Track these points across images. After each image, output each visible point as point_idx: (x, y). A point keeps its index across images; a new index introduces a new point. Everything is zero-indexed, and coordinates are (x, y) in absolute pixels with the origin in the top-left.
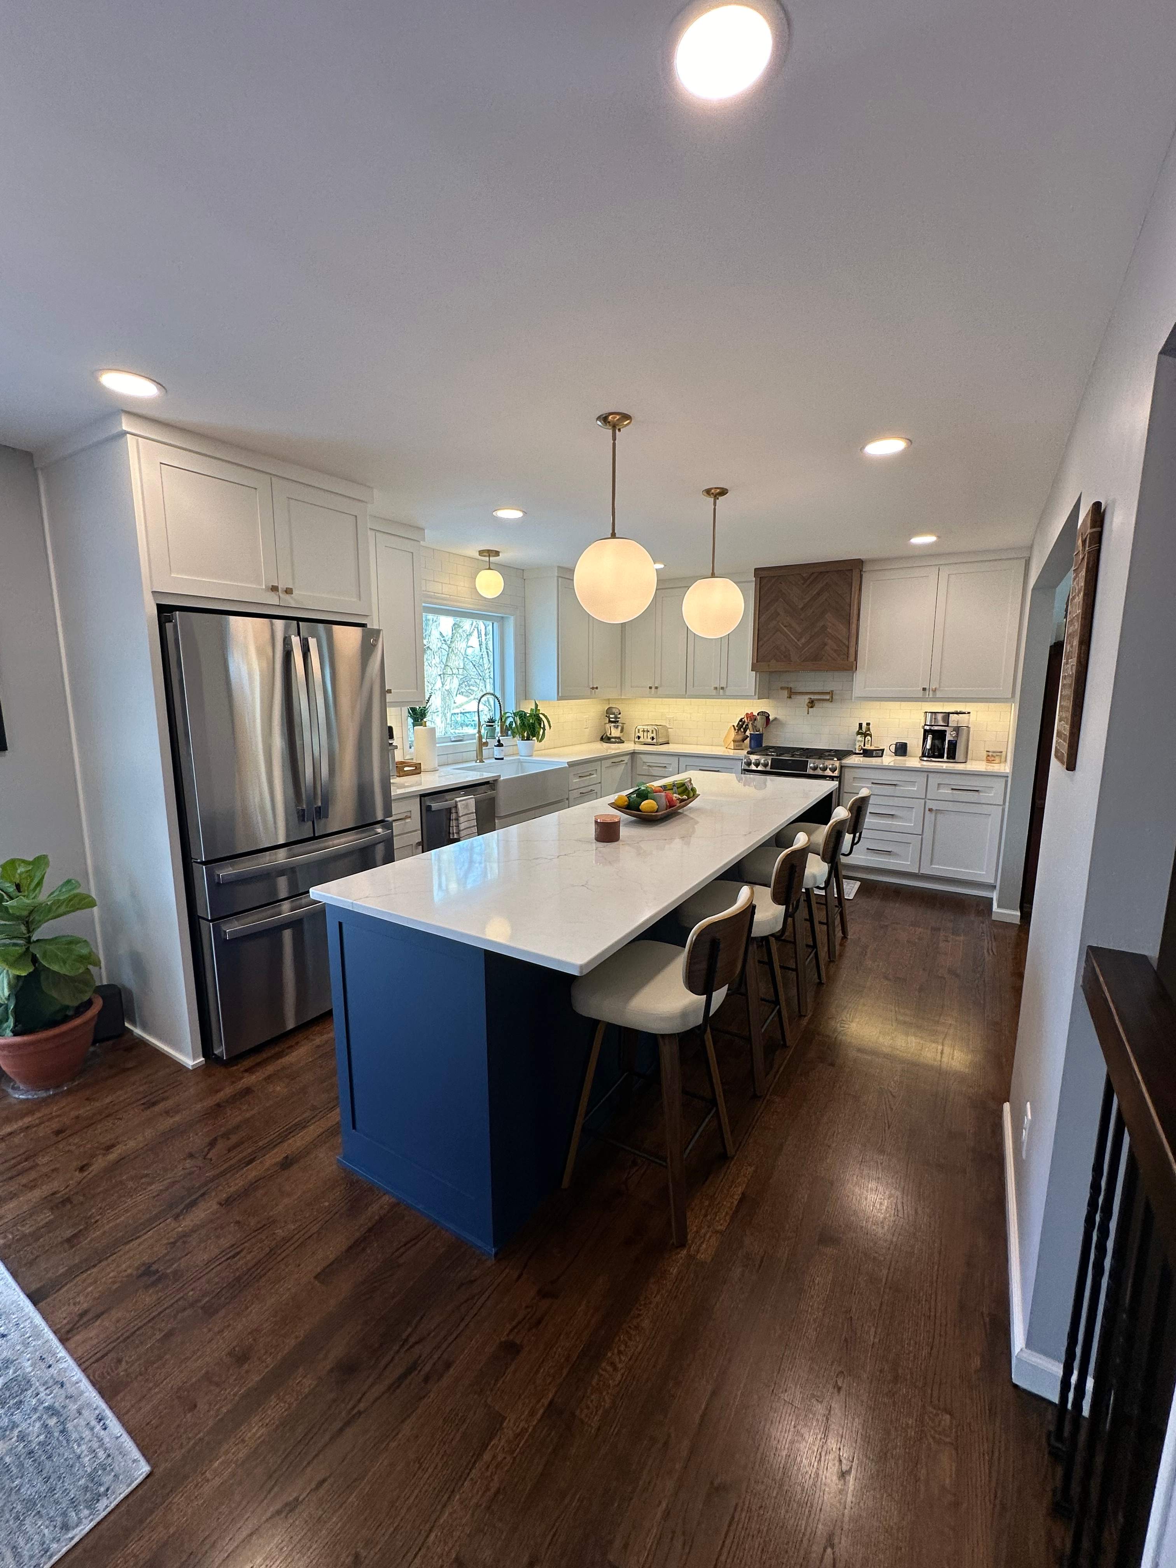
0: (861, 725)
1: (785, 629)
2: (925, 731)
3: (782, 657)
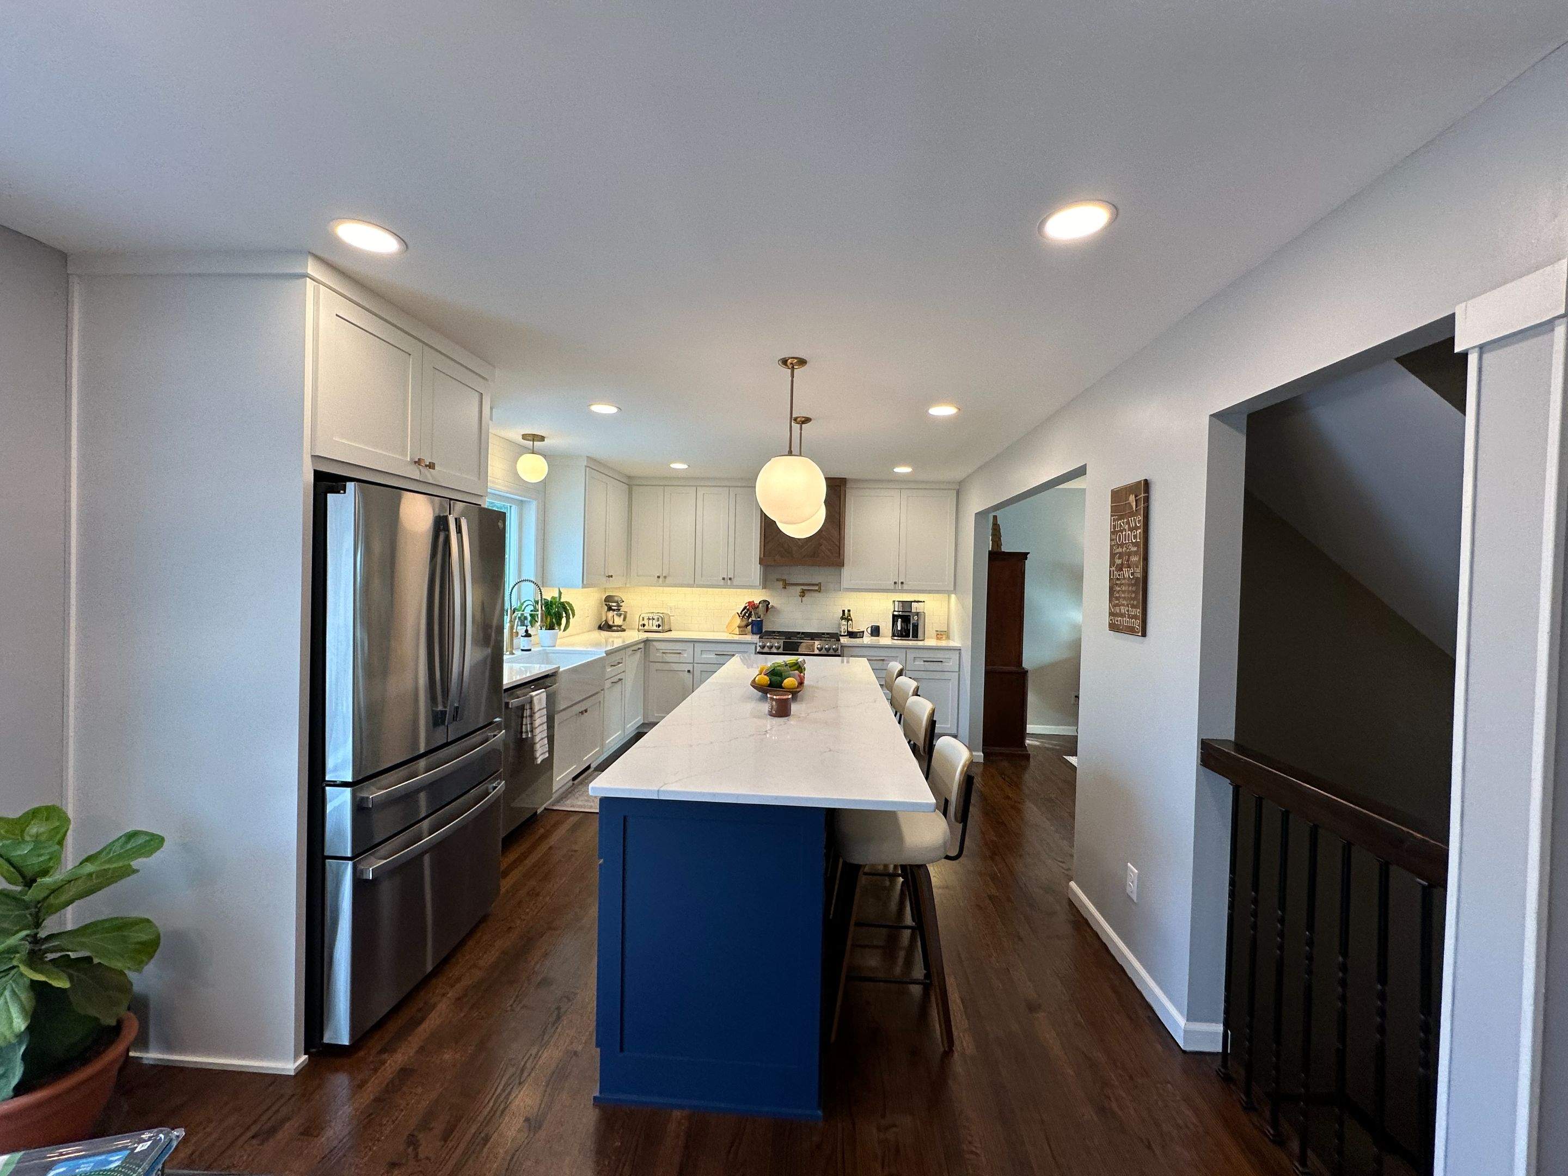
0: (844, 611)
2: (894, 616)
3: (785, 553)
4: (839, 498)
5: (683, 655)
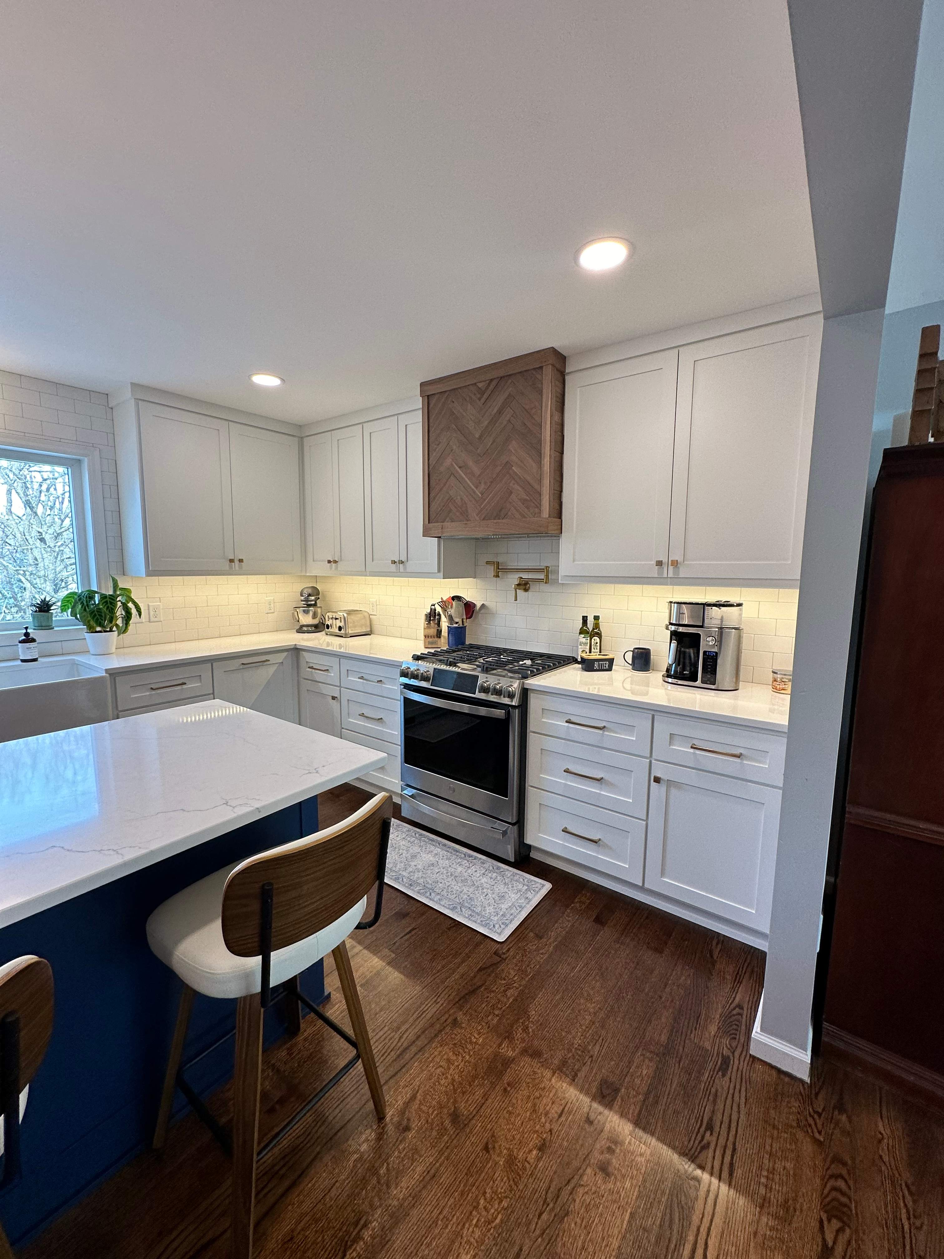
0: (585, 619)
1: (458, 470)
2: (671, 633)
3: (458, 514)
4: (541, 393)
5: (330, 673)
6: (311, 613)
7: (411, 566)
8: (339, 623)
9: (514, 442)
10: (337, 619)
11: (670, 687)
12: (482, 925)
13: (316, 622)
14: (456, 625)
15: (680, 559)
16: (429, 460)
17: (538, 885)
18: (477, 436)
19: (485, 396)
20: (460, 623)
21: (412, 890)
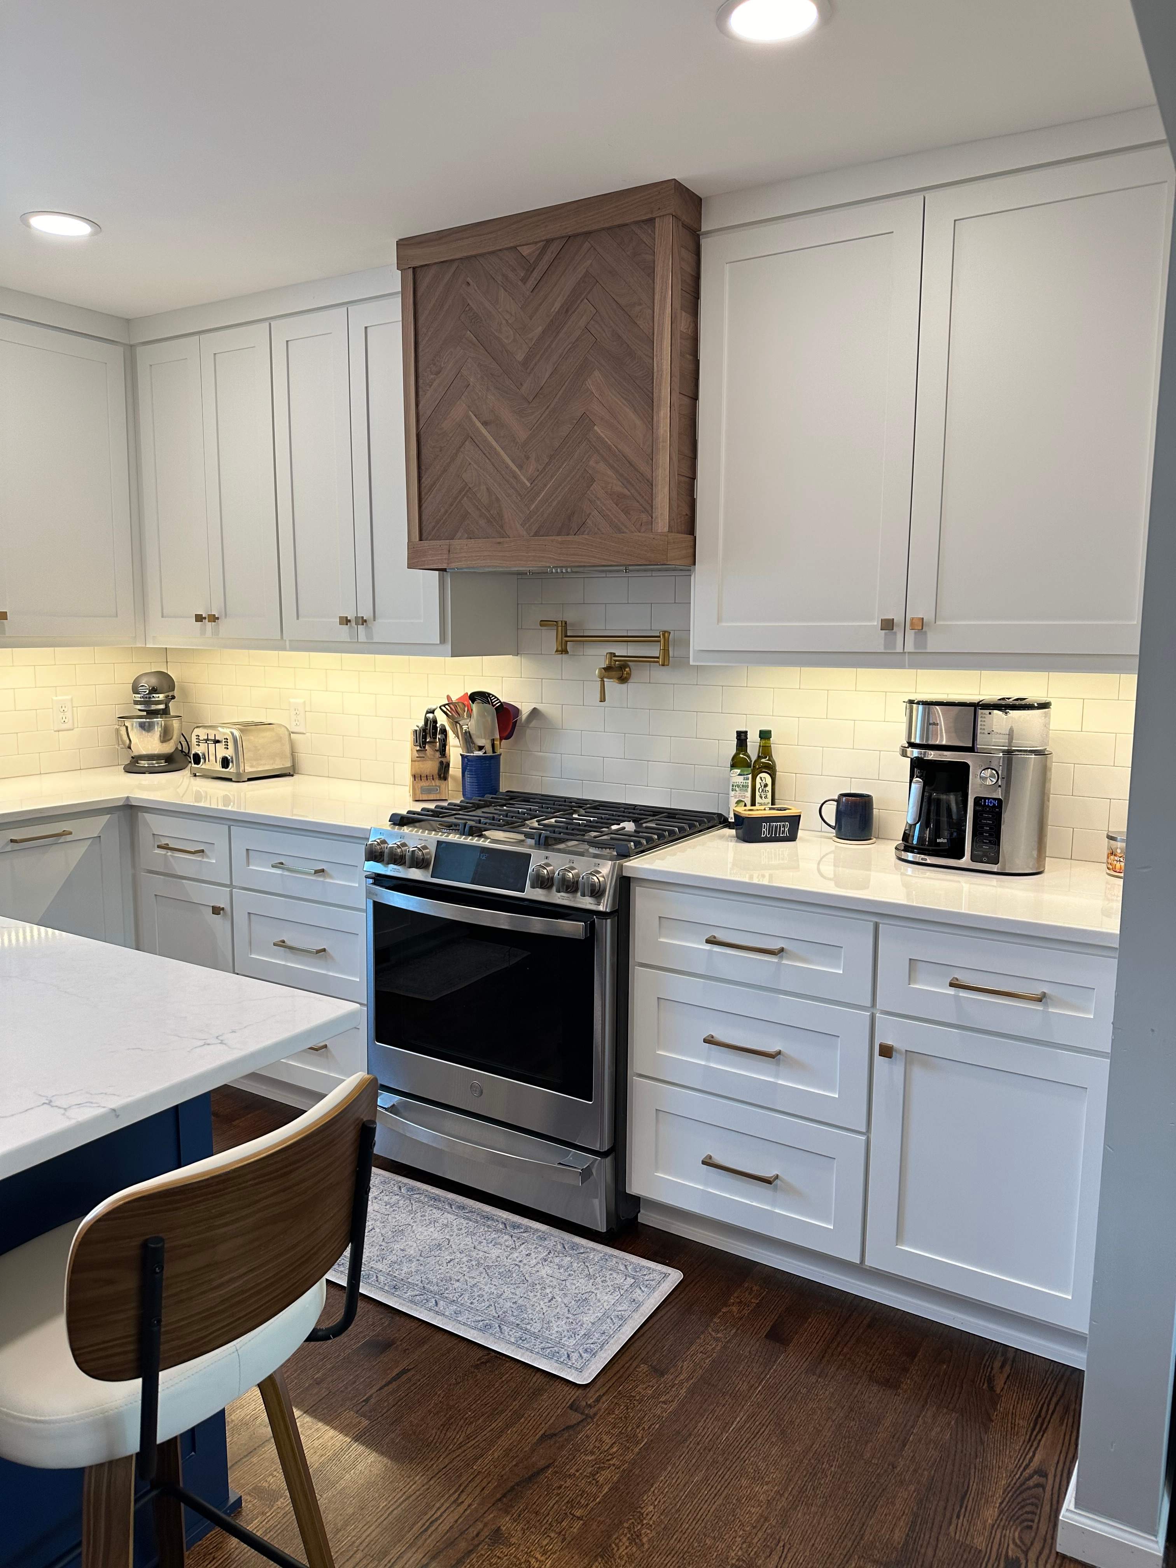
0: (744, 736)
1: (482, 428)
2: (911, 762)
3: (482, 522)
4: (650, 272)
5: (208, 857)
6: (157, 731)
7: (381, 630)
8: (222, 752)
9: (597, 373)
10: (218, 742)
11: (910, 869)
12: (545, 1357)
13: (168, 748)
14: (480, 753)
15: (928, 616)
16: (417, 405)
17: (655, 1275)
18: (520, 357)
19: (536, 275)
20: (489, 748)
21: (399, 1297)
